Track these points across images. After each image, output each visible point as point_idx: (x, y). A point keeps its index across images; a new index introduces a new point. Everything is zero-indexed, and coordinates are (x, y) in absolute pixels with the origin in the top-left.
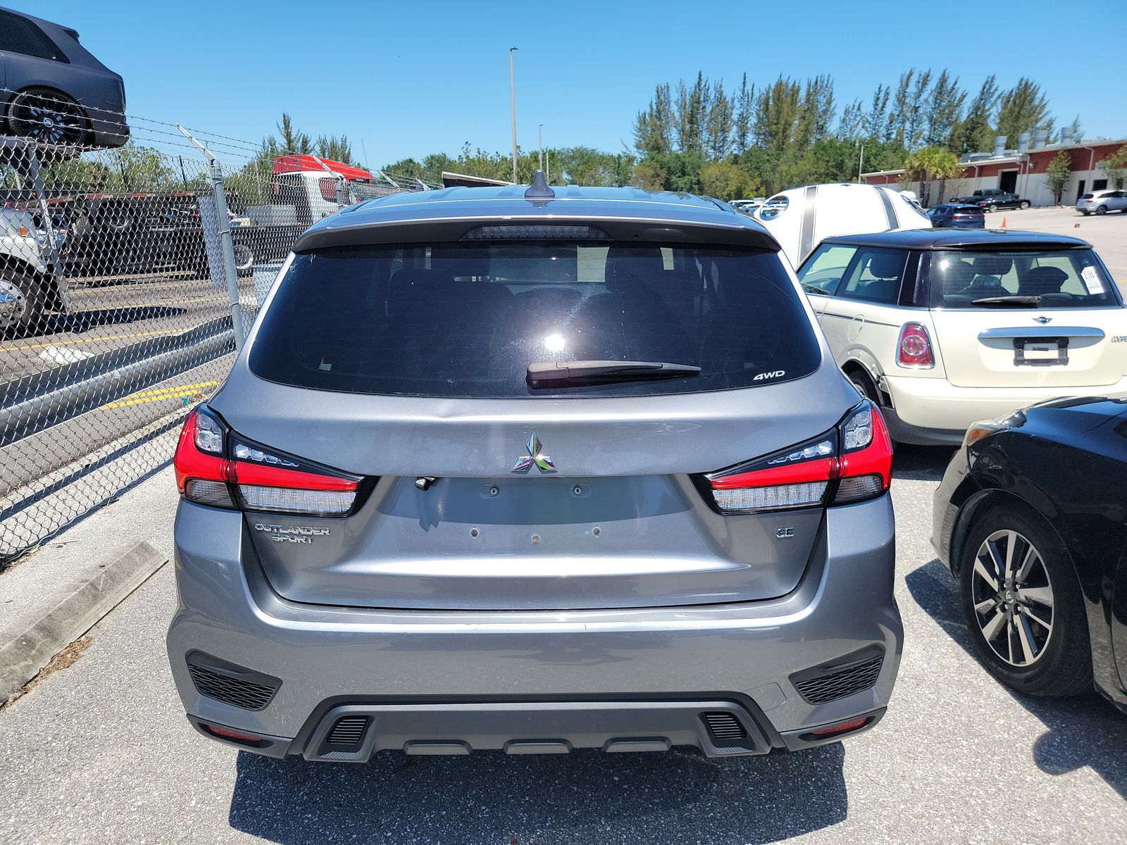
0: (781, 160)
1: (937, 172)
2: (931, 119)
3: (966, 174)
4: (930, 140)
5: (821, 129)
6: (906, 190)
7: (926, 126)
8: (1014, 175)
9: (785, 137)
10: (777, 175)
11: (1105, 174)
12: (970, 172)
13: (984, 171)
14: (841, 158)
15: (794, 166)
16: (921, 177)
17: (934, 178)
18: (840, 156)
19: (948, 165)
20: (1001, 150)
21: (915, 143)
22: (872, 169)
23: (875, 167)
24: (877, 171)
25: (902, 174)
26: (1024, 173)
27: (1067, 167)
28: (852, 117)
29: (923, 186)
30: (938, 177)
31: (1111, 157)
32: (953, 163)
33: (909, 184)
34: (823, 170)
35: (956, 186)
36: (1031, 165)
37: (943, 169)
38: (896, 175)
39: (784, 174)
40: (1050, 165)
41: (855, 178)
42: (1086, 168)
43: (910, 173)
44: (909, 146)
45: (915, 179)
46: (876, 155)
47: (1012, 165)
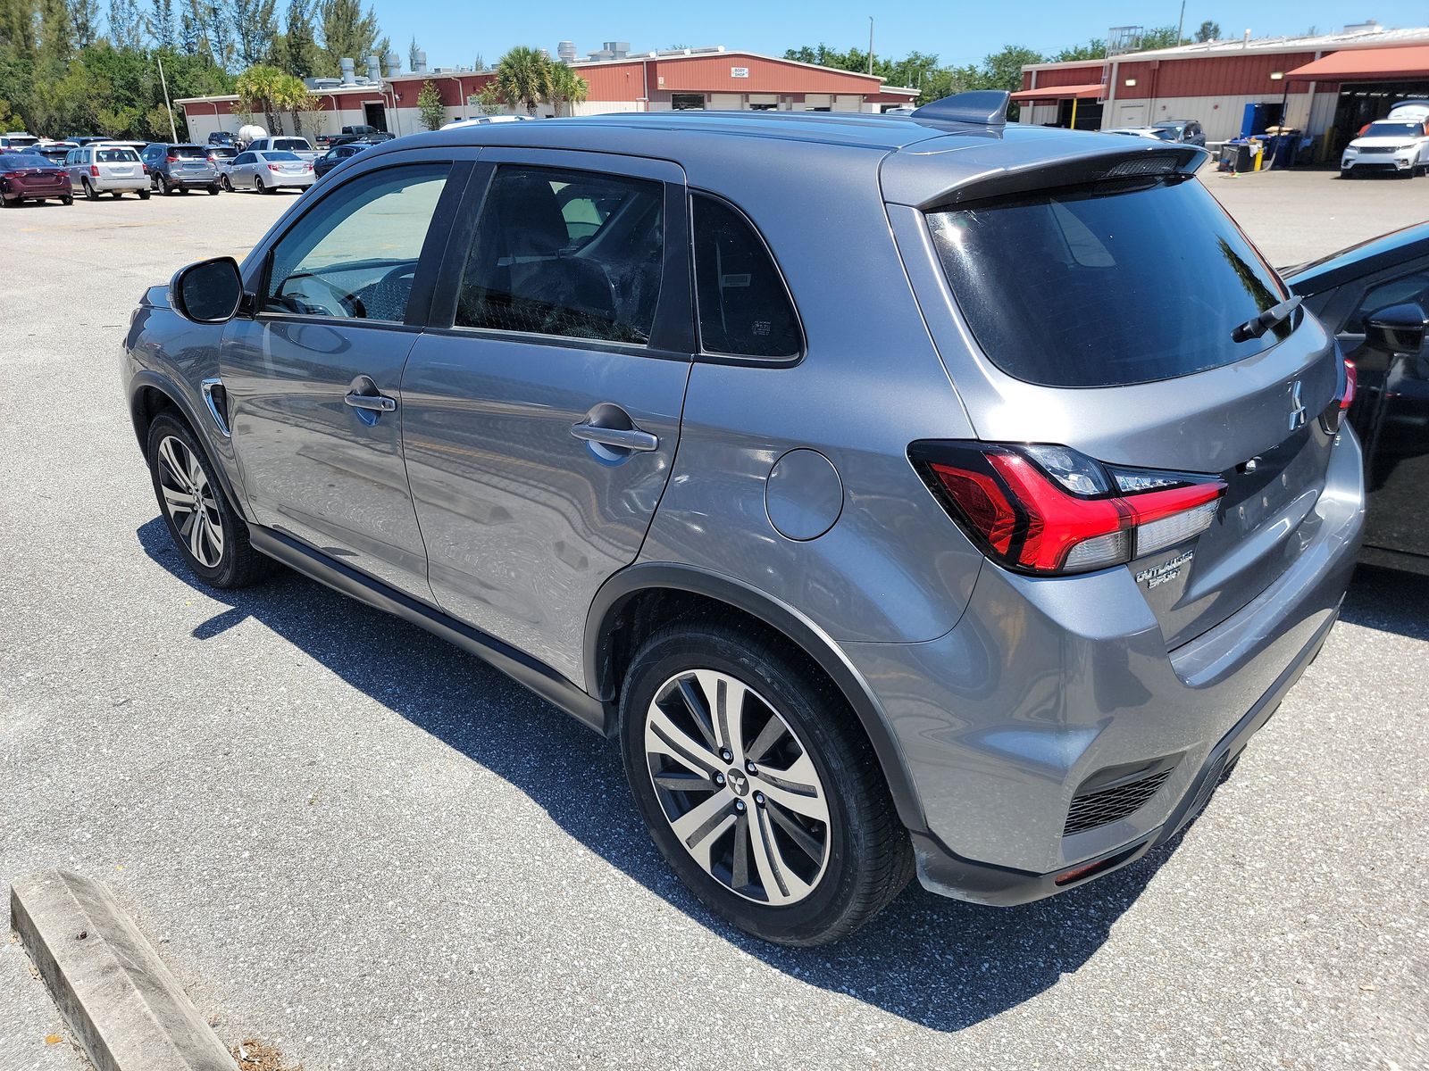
0: (34, 73)
1: (284, 100)
2: (240, 27)
3: (322, 105)
4: (247, 56)
5: (83, 28)
6: (248, 123)
7: (235, 36)
8: (381, 107)
9: (28, 38)
10: (35, 97)
11: (481, 111)
12: (326, 102)
13: (343, 101)
14: (131, 75)
15: (59, 84)
16: (264, 106)
17: (283, 108)
18: (130, 72)
19: (296, 92)
20: (350, 75)
21: (228, 59)
22: (183, 92)
23: (187, 91)
24: (190, 96)
25: (236, 102)
26: (391, 106)
27: (438, 101)
28: (126, 16)
29: (270, 119)
30: (288, 108)
31: (482, 91)
32: (301, 90)
33: (250, 115)
34: (109, 92)
35: (315, 122)
36: (397, 97)
37: (291, 96)
38: (226, 103)
39: (47, 96)
40: (419, 98)
41: (161, 104)
42: (458, 103)
43: (249, 101)
44: (223, 63)
45: (258, 109)
46: (182, 73)
47: (375, 95)
